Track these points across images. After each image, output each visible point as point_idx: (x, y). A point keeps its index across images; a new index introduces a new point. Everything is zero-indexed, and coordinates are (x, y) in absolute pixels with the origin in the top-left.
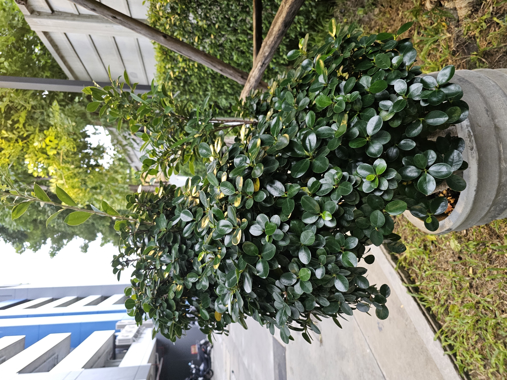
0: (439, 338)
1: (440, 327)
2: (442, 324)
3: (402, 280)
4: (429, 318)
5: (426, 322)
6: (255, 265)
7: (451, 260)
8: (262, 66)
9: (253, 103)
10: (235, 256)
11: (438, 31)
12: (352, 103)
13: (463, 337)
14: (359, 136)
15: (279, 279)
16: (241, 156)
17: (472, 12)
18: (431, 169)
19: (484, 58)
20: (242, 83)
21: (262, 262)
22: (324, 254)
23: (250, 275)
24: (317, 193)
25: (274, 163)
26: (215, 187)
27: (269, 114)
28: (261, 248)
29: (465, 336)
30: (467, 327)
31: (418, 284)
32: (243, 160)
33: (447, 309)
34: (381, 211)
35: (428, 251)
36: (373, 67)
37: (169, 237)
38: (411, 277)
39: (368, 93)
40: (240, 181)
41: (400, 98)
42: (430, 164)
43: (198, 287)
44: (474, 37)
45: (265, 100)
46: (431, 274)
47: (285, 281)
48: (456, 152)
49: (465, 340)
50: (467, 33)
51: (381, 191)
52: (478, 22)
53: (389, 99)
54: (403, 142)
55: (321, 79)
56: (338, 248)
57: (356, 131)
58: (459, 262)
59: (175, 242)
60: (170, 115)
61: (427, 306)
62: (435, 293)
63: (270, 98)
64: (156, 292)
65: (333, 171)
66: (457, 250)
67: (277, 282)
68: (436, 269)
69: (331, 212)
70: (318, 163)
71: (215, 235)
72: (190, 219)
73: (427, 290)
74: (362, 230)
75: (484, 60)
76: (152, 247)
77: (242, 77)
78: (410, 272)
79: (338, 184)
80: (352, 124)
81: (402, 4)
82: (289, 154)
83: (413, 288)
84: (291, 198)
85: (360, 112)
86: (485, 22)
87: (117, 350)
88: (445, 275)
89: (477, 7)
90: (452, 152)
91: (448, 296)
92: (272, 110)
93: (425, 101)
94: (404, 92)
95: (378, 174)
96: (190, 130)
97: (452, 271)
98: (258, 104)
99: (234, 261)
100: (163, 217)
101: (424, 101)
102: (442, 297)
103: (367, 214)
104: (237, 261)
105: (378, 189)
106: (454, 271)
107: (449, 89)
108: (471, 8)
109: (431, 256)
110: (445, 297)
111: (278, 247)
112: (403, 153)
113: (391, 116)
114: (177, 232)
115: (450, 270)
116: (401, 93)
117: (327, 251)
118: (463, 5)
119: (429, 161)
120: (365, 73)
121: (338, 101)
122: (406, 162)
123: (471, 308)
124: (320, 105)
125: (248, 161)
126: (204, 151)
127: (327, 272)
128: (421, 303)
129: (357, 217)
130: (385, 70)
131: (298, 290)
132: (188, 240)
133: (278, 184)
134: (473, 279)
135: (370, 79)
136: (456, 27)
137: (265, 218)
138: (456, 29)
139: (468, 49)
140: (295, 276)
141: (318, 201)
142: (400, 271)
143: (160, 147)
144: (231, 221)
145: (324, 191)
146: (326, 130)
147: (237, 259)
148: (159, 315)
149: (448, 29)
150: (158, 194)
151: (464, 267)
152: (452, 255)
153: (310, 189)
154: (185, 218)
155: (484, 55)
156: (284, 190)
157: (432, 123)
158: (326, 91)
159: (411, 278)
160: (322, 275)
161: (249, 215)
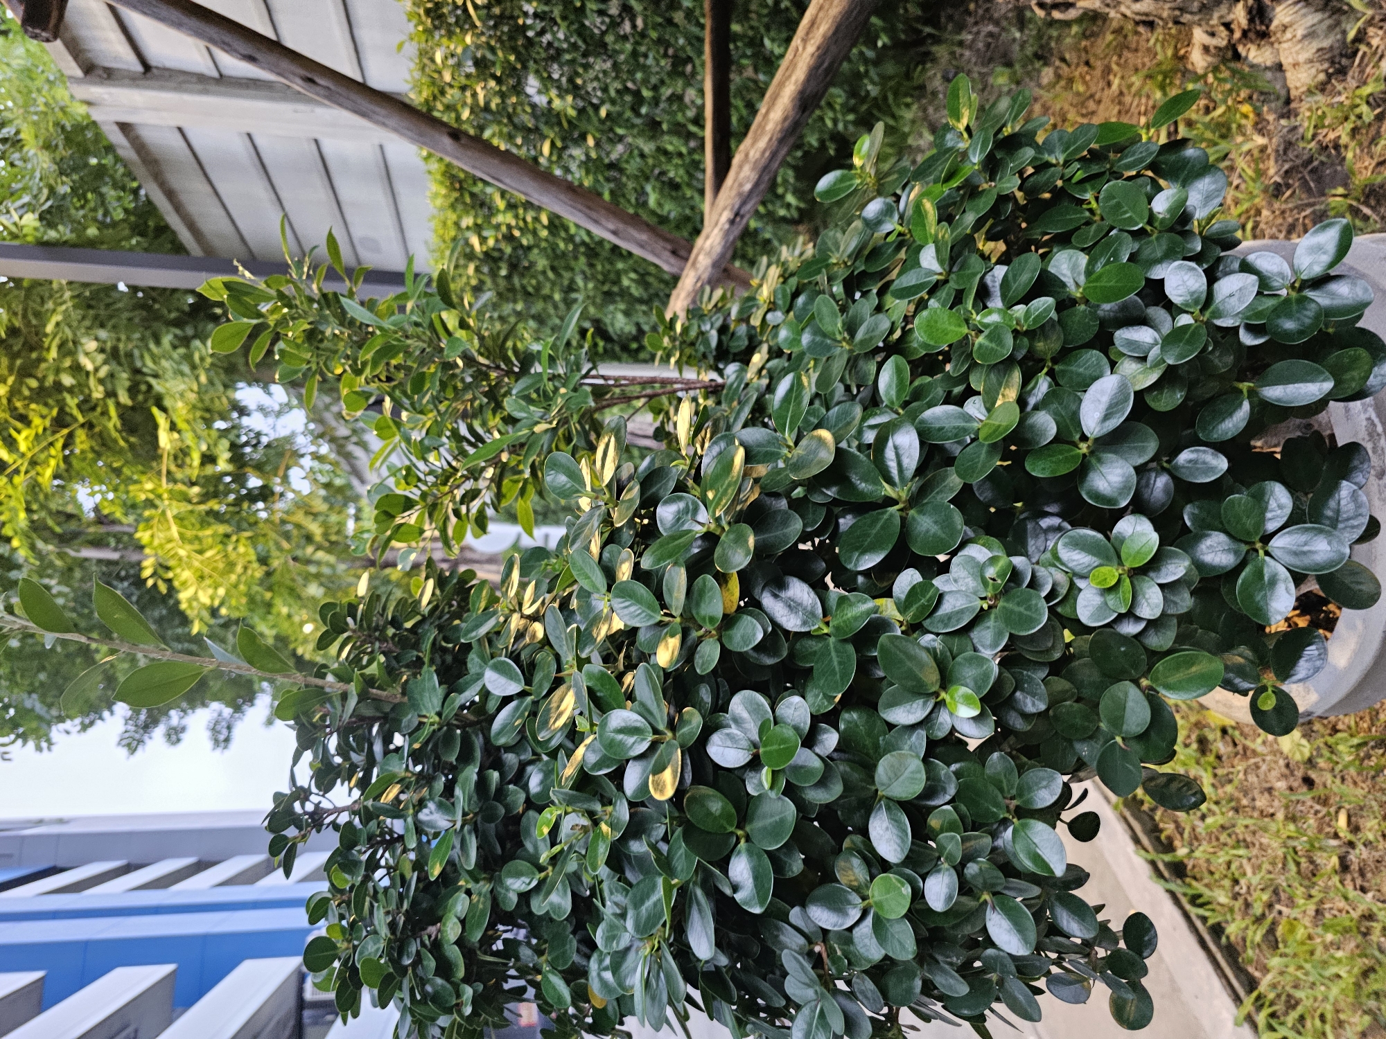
0: (1250, 1019)
1: (1252, 984)
2: (1257, 974)
3: (1136, 840)
4: (1219, 956)
5: (1208, 968)
6: (724, 865)
7: (1281, 785)
8: (732, 222)
9: (708, 327)
10: (660, 831)
11: (1229, 129)
12: (1031, 334)
13: (1322, 1018)
14: (1057, 440)
15: (803, 906)
16: (680, 498)
17: (1329, 76)
18: (1277, 543)
19: (1366, 204)
20: (674, 270)
21: (750, 853)
22: (951, 827)
23: (707, 894)
24: (926, 624)
25: (785, 522)
26: (595, 596)
27: (757, 359)
28: (744, 807)
29: (1329, 1016)
30: (1335, 991)
31: (1182, 852)
32: (686, 510)
33: (1271, 931)
34: (1136, 682)
35: (1211, 758)
36: (1088, 223)
37: (448, 739)
38: (1161, 831)
39: (1073, 302)
40: (677, 579)
41: (1185, 320)
42: (1271, 526)
43: (539, 906)
44: (1337, 147)
45: (744, 318)
46: (1223, 827)
47: (822, 917)
48: (1346, 488)
49: (1328, 1028)
50: (1314, 136)
51: (1138, 619)
52: (1347, 103)
53: (1144, 321)
54: (1184, 457)
55: (929, 260)
56: (997, 805)
57: (1046, 424)
58: (1305, 795)
59: (466, 757)
60: (460, 362)
61: (1211, 922)
62: (1236, 882)
63: (760, 313)
64: (401, 920)
65: (977, 552)
66: (1298, 757)
67: (795, 914)
68: (1236, 810)
69: (977, 689)
70: (925, 524)
71: (592, 759)
72: (514, 688)
73: (1212, 873)
74: (1070, 742)
75: (1367, 211)
76: (394, 776)
77: (674, 253)
78: (1157, 818)
79: (996, 597)
80: (1032, 401)
81: (1120, 56)
82: (832, 492)
83: (1167, 865)
84: (845, 641)
85: (1055, 361)
86: (1368, 103)
87: (307, 1013)
88: (1265, 830)
89: (1344, 61)
90: (1333, 488)
91: (1276, 892)
92: (765, 348)
93: (1253, 329)
94: (1196, 302)
95: (1127, 565)
96: (522, 409)
97: (1287, 818)
98: (723, 330)
99: (654, 847)
100: (430, 678)
101: (1251, 329)
102: (1256, 895)
103: (1086, 693)
104: (664, 848)
105: (1130, 615)
106: (1291, 818)
107: (1333, 295)
108: (1326, 65)
109: (1220, 772)
110: (1265, 897)
111: (801, 805)
112: (1185, 490)
113: (1153, 378)
114: (472, 724)
115: (1280, 816)
116: (1187, 305)
117: (962, 817)
118: (1302, 58)
119: (1269, 515)
120: (1064, 240)
121: (987, 326)
122: (1194, 518)
123: (1346, 931)
124: (930, 336)
125: (703, 516)
126: (562, 479)
127: (965, 888)
128: (1193, 911)
129: (1054, 702)
130: (1131, 232)
131: (869, 947)
132: (508, 749)
133: (799, 590)
134: (1351, 844)
135: (1083, 259)
136: (1282, 116)
137: (759, 705)
138: (1283, 122)
139: (1319, 181)
140: (855, 898)
141: (931, 651)
142: (1128, 814)
143: (432, 457)
144: (645, 712)
145: (949, 618)
146: (949, 416)
147: (665, 839)
148: (412, 990)
149: (1256, 124)
150: (419, 601)
151: (1324, 811)
152: (1284, 770)
153: (903, 607)
154: (499, 684)
155: (1368, 197)
156: (820, 611)
157: (1279, 400)
158: (943, 293)
159: (1163, 837)
160: (950, 898)
161: (705, 694)
